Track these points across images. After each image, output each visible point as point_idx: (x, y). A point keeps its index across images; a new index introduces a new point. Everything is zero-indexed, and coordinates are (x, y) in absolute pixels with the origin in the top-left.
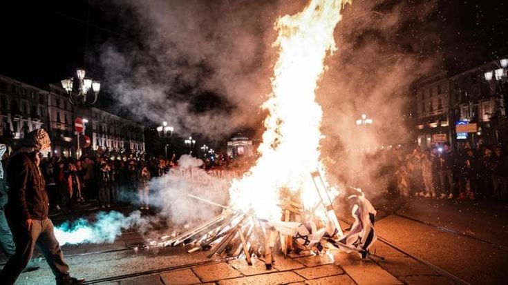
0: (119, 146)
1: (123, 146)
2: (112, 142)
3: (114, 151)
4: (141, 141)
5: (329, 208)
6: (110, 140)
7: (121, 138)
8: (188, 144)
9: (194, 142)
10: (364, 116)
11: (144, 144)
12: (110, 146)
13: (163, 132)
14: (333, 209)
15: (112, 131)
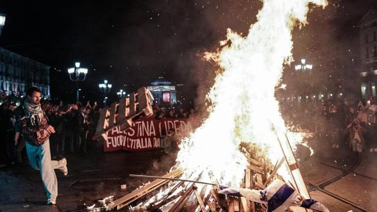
0: (18, 90)
1: (23, 89)
2: (11, 85)
3: (13, 95)
4: (46, 84)
5: (292, 168)
6: (7, 82)
7: (22, 80)
8: (102, 88)
9: (110, 86)
10: (303, 61)
11: (49, 87)
12: (8, 89)
13: (75, 74)
14: (298, 168)
15: (11, 71)
